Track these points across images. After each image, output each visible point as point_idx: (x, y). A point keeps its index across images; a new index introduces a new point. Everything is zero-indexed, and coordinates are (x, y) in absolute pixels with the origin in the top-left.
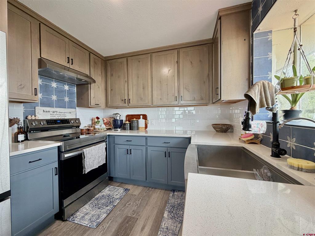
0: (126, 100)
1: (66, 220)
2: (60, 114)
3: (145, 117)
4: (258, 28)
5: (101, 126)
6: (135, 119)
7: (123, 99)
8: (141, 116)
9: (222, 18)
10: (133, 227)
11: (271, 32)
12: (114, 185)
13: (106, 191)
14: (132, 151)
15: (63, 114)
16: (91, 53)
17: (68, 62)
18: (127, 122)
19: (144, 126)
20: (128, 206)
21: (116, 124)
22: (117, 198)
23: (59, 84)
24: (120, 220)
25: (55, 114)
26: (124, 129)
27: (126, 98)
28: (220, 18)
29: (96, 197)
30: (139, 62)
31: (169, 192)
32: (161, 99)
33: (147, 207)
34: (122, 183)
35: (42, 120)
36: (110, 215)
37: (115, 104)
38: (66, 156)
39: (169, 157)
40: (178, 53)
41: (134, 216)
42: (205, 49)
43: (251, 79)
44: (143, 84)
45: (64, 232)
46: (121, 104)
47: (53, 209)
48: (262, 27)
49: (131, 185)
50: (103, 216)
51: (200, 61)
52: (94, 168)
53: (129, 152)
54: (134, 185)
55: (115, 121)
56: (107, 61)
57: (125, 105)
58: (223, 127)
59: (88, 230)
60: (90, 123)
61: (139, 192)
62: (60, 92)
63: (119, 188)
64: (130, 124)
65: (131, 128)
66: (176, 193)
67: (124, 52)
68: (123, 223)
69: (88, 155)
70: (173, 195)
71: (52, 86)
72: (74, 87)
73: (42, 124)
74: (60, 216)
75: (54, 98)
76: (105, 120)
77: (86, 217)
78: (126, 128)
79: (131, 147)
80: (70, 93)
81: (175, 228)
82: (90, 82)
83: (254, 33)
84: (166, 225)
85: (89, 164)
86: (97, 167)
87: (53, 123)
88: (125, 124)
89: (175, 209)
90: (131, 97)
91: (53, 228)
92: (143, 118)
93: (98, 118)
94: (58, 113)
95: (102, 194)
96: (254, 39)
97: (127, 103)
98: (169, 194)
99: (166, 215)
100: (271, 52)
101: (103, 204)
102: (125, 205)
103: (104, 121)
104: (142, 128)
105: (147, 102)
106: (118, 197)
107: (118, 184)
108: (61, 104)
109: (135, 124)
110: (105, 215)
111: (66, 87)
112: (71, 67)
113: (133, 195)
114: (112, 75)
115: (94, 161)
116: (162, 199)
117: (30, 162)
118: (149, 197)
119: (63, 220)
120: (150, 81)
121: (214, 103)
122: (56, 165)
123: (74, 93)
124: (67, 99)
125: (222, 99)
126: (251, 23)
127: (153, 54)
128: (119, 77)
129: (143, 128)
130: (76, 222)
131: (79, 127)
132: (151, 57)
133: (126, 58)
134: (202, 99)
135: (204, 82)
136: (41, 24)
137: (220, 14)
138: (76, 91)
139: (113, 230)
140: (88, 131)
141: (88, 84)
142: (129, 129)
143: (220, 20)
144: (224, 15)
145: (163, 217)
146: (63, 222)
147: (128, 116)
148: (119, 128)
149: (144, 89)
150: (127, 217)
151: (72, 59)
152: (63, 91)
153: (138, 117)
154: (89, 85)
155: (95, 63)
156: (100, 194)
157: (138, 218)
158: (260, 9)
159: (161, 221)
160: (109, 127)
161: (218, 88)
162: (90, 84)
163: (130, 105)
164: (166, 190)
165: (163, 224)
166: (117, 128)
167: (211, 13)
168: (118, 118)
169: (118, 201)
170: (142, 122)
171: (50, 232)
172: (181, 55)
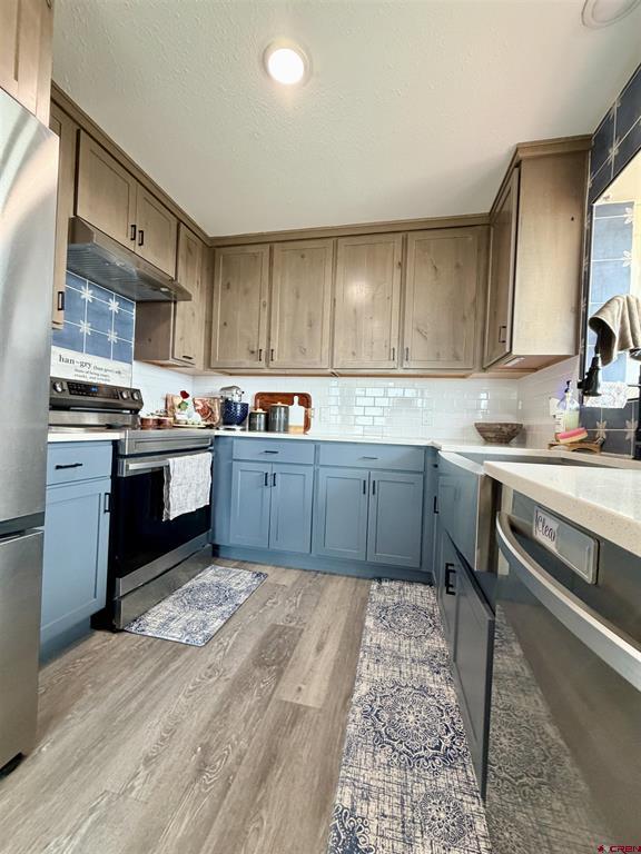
0: (263, 353)
1: (123, 631)
2: (97, 371)
3: (305, 400)
4: (605, 194)
5: (191, 417)
6: (279, 404)
7: (255, 349)
8: (296, 399)
9: (523, 165)
10: (295, 645)
11: (631, 205)
12: (225, 564)
13: (208, 575)
14: (278, 477)
15: (102, 372)
16: (181, 222)
17: (133, 239)
18: (260, 410)
19: (302, 424)
20: (272, 608)
21: (232, 414)
22: (241, 591)
23: (97, 293)
24: (260, 633)
25: (85, 369)
26: (252, 428)
27: (263, 346)
28: (518, 165)
29: (185, 586)
30: (303, 257)
31: (367, 582)
32: (354, 354)
33: (319, 608)
34: (244, 562)
35: (61, 380)
36: (231, 623)
37: (231, 362)
38: (132, 466)
39: (374, 493)
40: (405, 242)
41: (292, 624)
42: (471, 238)
43: (582, 310)
44: (310, 314)
45: (125, 652)
46: (248, 362)
47: (95, 597)
48: (613, 194)
49: (269, 565)
50: (216, 624)
51: (458, 266)
52: (187, 512)
53: (269, 480)
54: (277, 566)
55: (227, 405)
56: (217, 250)
57: (257, 364)
58: (504, 429)
59: (184, 650)
60: (162, 407)
61: (294, 579)
62: (98, 314)
63: (238, 571)
64: (267, 416)
65: (269, 427)
66: (384, 584)
67: (265, 231)
68: (268, 637)
69: (176, 475)
70: (379, 588)
71: (83, 297)
72: (130, 307)
73: (59, 389)
74: (106, 619)
75: (85, 328)
76: (199, 403)
77: (172, 624)
78: (255, 424)
79: (276, 469)
80: (121, 321)
81: (396, 647)
82: (175, 297)
83: (594, 205)
84: (374, 641)
85: (178, 499)
86: (194, 510)
87: (80, 390)
88: (253, 415)
89: (390, 613)
90: (275, 345)
91: (92, 644)
92: (300, 404)
93: (185, 395)
94: (92, 370)
95: (201, 581)
96: (594, 218)
97: (263, 360)
98: (369, 586)
99: (369, 622)
100: (629, 250)
101: (208, 601)
102: (265, 605)
103: (195, 405)
104: (296, 427)
105: (318, 359)
106: (243, 587)
107: (235, 564)
108: (98, 346)
109: (279, 416)
110: (219, 623)
111: (114, 306)
112: (138, 250)
113: (278, 586)
114: (228, 286)
115: (187, 492)
116: (354, 594)
117: (58, 467)
118: (321, 590)
119: (115, 630)
120: (328, 306)
121: (485, 370)
122: (107, 486)
123: (129, 324)
124: (113, 337)
125: (514, 353)
126: (589, 183)
127: (340, 240)
128: (246, 292)
129: (300, 427)
130: (150, 634)
131: (137, 411)
132: (336, 247)
133: (268, 246)
134: (457, 358)
135: (464, 318)
136: (82, 132)
137: (520, 155)
138: (134, 318)
139: (249, 650)
140: (160, 424)
141: (170, 302)
142: (262, 428)
143: (516, 170)
144: (528, 159)
145: (362, 627)
146: (116, 635)
147: (259, 396)
148: (238, 424)
149: (310, 325)
150: (275, 627)
151: (141, 232)
152: (106, 314)
153: (287, 398)
154: (173, 305)
155: (189, 250)
156: (194, 582)
157: (302, 630)
158: (614, 151)
159: (361, 636)
160: (209, 423)
161: (505, 327)
162: (175, 303)
163: (272, 364)
164: (358, 578)
165: (368, 640)
166: (231, 424)
167: (498, 150)
168: (236, 399)
169: (244, 597)
170: (296, 412)
171: (89, 653)
172: (412, 246)
